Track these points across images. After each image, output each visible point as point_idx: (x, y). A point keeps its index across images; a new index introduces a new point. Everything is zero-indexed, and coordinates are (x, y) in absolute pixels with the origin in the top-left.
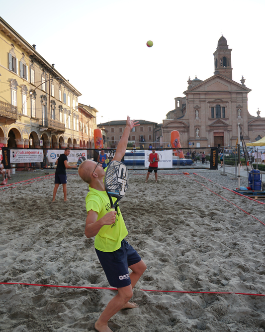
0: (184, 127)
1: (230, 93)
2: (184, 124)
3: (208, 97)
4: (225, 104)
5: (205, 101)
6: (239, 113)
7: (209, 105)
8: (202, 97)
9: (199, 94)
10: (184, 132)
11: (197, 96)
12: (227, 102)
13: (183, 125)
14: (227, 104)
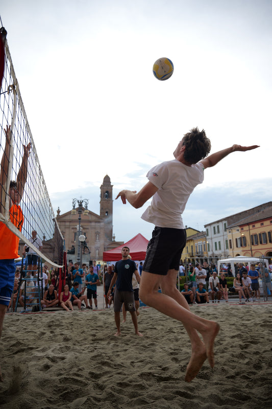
0: (50, 248)
1: (90, 222)
2: (51, 245)
3: (71, 224)
4: (86, 230)
5: (69, 228)
6: (97, 238)
7: (73, 230)
8: (68, 224)
9: (65, 222)
10: (51, 252)
11: (63, 224)
12: (87, 229)
13: (50, 247)
14: (88, 230)
